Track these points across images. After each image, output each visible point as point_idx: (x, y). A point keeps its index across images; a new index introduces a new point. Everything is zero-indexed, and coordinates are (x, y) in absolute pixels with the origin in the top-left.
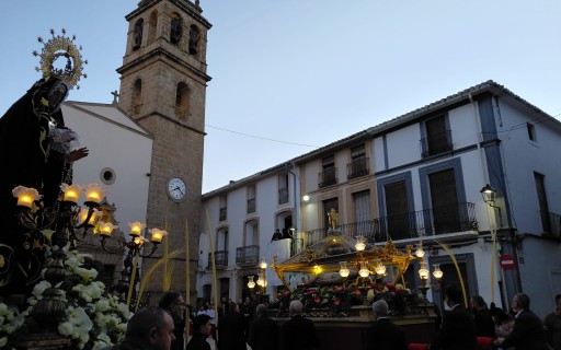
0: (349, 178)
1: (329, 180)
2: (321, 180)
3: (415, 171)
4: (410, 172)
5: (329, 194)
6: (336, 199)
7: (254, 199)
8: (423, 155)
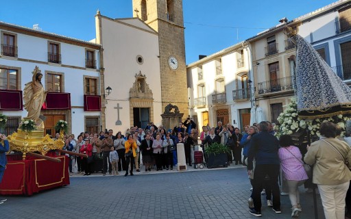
0: (286, 49)
1: (272, 51)
2: (267, 52)
3: (331, 43)
4: (327, 43)
5: (272, 60)
6: (278, 62)
7: (220, 66)
8: (337, 32)
